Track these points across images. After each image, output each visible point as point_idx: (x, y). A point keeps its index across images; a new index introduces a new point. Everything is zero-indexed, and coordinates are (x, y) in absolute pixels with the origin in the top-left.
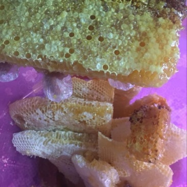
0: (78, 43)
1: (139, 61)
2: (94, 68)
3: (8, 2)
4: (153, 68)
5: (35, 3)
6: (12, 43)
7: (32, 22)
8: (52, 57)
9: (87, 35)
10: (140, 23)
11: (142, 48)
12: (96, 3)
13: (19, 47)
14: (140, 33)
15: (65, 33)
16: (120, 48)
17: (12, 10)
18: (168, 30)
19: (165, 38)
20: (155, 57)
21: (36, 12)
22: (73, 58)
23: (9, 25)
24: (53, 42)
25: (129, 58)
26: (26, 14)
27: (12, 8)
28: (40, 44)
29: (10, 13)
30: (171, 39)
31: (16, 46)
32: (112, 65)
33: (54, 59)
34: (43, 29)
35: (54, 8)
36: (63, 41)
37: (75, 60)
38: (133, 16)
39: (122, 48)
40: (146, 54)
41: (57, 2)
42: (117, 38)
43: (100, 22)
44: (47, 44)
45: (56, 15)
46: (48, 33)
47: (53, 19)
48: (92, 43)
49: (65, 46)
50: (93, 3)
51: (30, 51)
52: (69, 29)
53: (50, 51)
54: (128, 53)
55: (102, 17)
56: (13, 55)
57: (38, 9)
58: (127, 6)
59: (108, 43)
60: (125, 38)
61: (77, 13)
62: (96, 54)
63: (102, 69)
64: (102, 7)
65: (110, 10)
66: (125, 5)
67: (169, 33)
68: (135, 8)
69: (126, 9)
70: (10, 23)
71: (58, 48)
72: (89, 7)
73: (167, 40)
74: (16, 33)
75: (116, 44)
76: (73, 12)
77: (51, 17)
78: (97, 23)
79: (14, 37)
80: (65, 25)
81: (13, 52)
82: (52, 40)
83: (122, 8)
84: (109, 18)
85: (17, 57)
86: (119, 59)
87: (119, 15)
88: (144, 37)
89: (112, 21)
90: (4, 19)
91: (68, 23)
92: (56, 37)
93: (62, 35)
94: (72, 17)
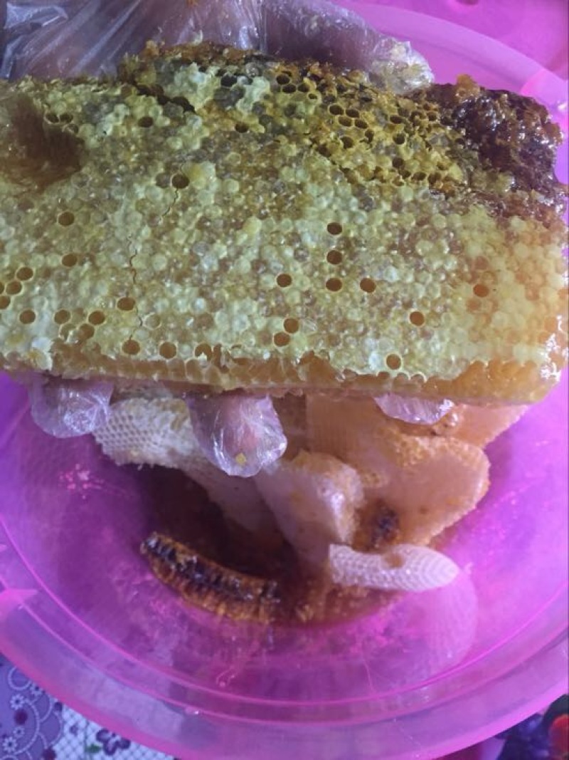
0: (307, 301)
1: (482, 337)
2: (361, 368)
3: (82, 203)
4: (522, 352)
5: (164, 200)
6: (114, 320)
7: (163, 253)
8: (239, 346)
9: (327, 278)
10: (465, 235)
11: (482, 300)
12: (336, 189)
13: (136, 328)
14: (468, 260)
15: (264, 278)
16: (425, 306)
17: (97, 223)
18: (540, 249)
19: (536, 268)
20: (522, 322)
21: (170, 227)
22: (300, 346)
23: (95, 268)
24: (236, 306)
25: (453, 330)
26: (143, 232)
27: (99, 218)
28: (197, 312)
29: (95, 232)
30: (552, 270)
31: (126, 325)
32: (412, 354)
33: (244, 351)
34: (201, 272)
35: (220, 212)
36: (261, 300)
37: (307, 349)
38: (443, 217)
39: (429, 305)
40: (498, 316)
41: (228, 195)
42: (410, 279)
43: (356, 240)
44: (218, 314)
45: (232, 230)
46: (215, 281)
47: (224, 242)
48: (346, 300)
49: (271, 313)
50: (328, 190)
51: (170, 337)
52: (274, 265)
53: (231, 330)
54: (448, 318)
55: (360, 228)
56: (123, 354)
57: (176, 216)
58: (421, 193)
59: (388, 294)
60: (431, 278)
61: (289, 220)
62: (361, 329)
63: (386, 368)
64: (354, 200)
65: (379, 205)
66: (417, 190)
67: (545, 254)
68: (443, 196)
69: (421, 200)
70: (98, 263)
71: (252, 322)
72: (320, 203)
73: (544, 275)
74: (122, 288)
75: (411, 296)
76: (279, 219)
77: (218, 236)
78: (348, 244)
79: (118, 300)
80: (260, 253)
81: (121, 344)
82: (232, 300)
83: (408, 199)
84: (378, 227)
85: (133, 357)
86: (426, 335)
87: (405, 218)
88: (481, 271)
89: (389, 235)
90: (76, 250)
91: (268, 249)
92: (241, 290)
93: (258, 284)
94: (277, 232)
